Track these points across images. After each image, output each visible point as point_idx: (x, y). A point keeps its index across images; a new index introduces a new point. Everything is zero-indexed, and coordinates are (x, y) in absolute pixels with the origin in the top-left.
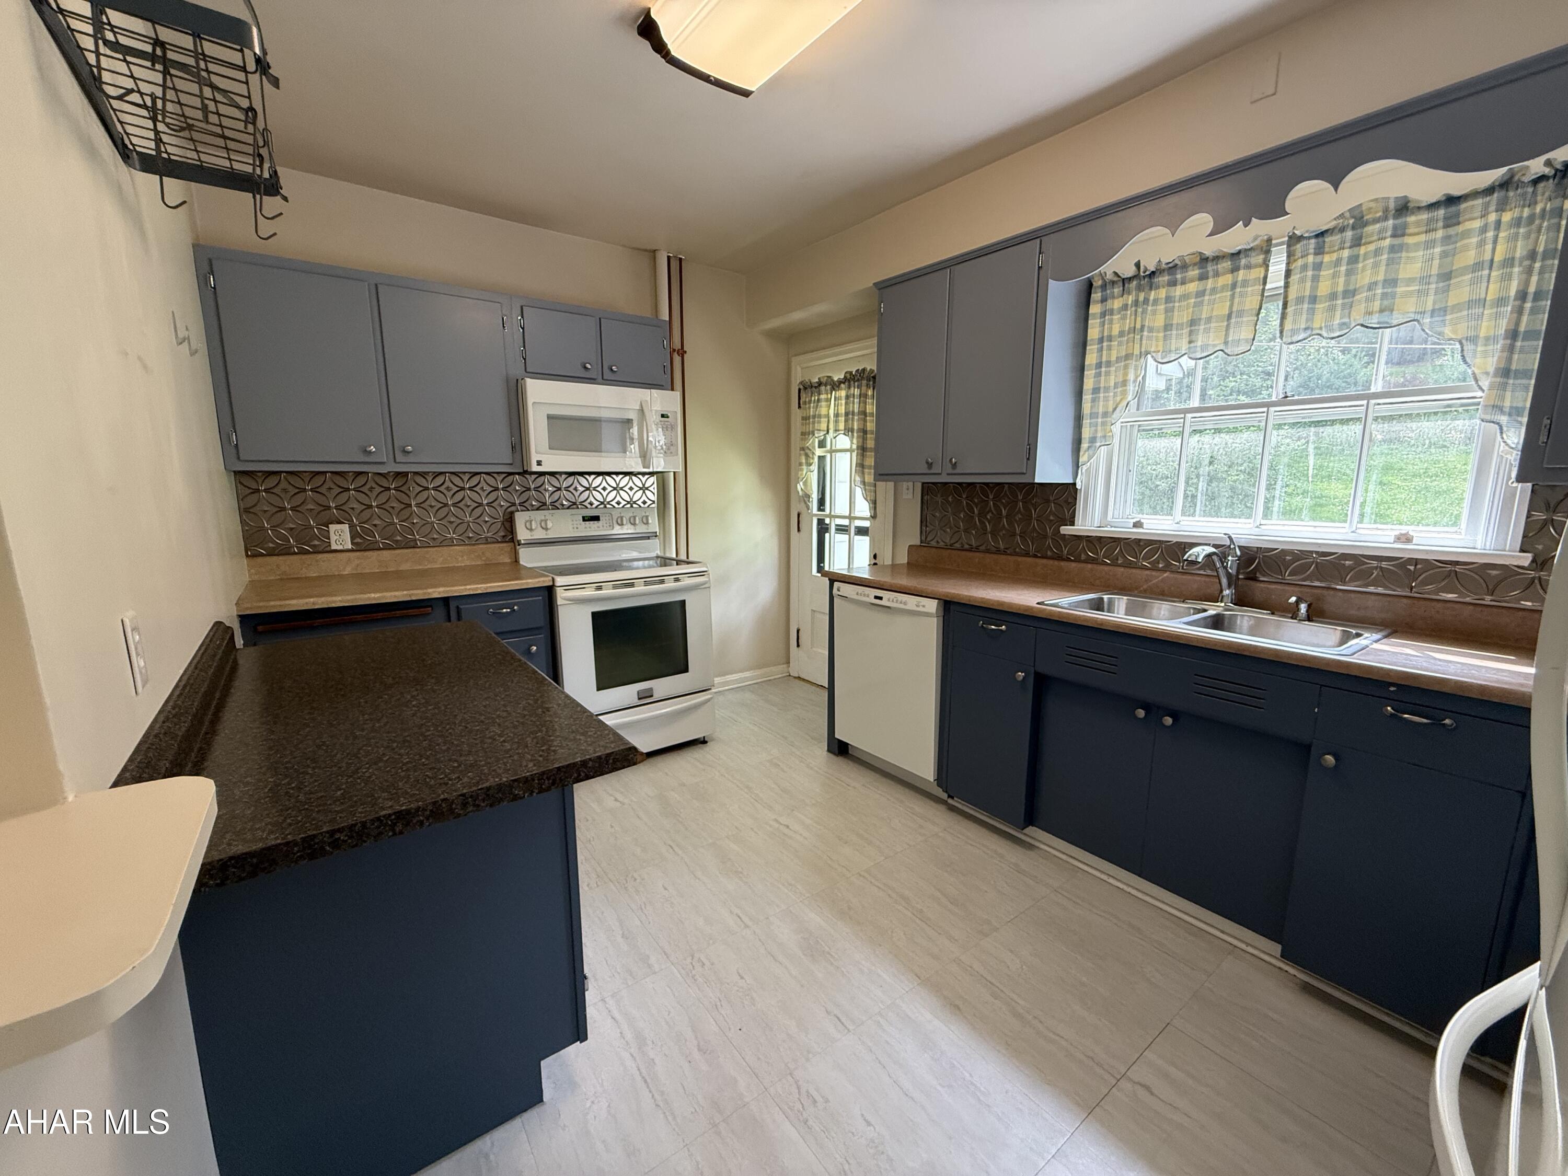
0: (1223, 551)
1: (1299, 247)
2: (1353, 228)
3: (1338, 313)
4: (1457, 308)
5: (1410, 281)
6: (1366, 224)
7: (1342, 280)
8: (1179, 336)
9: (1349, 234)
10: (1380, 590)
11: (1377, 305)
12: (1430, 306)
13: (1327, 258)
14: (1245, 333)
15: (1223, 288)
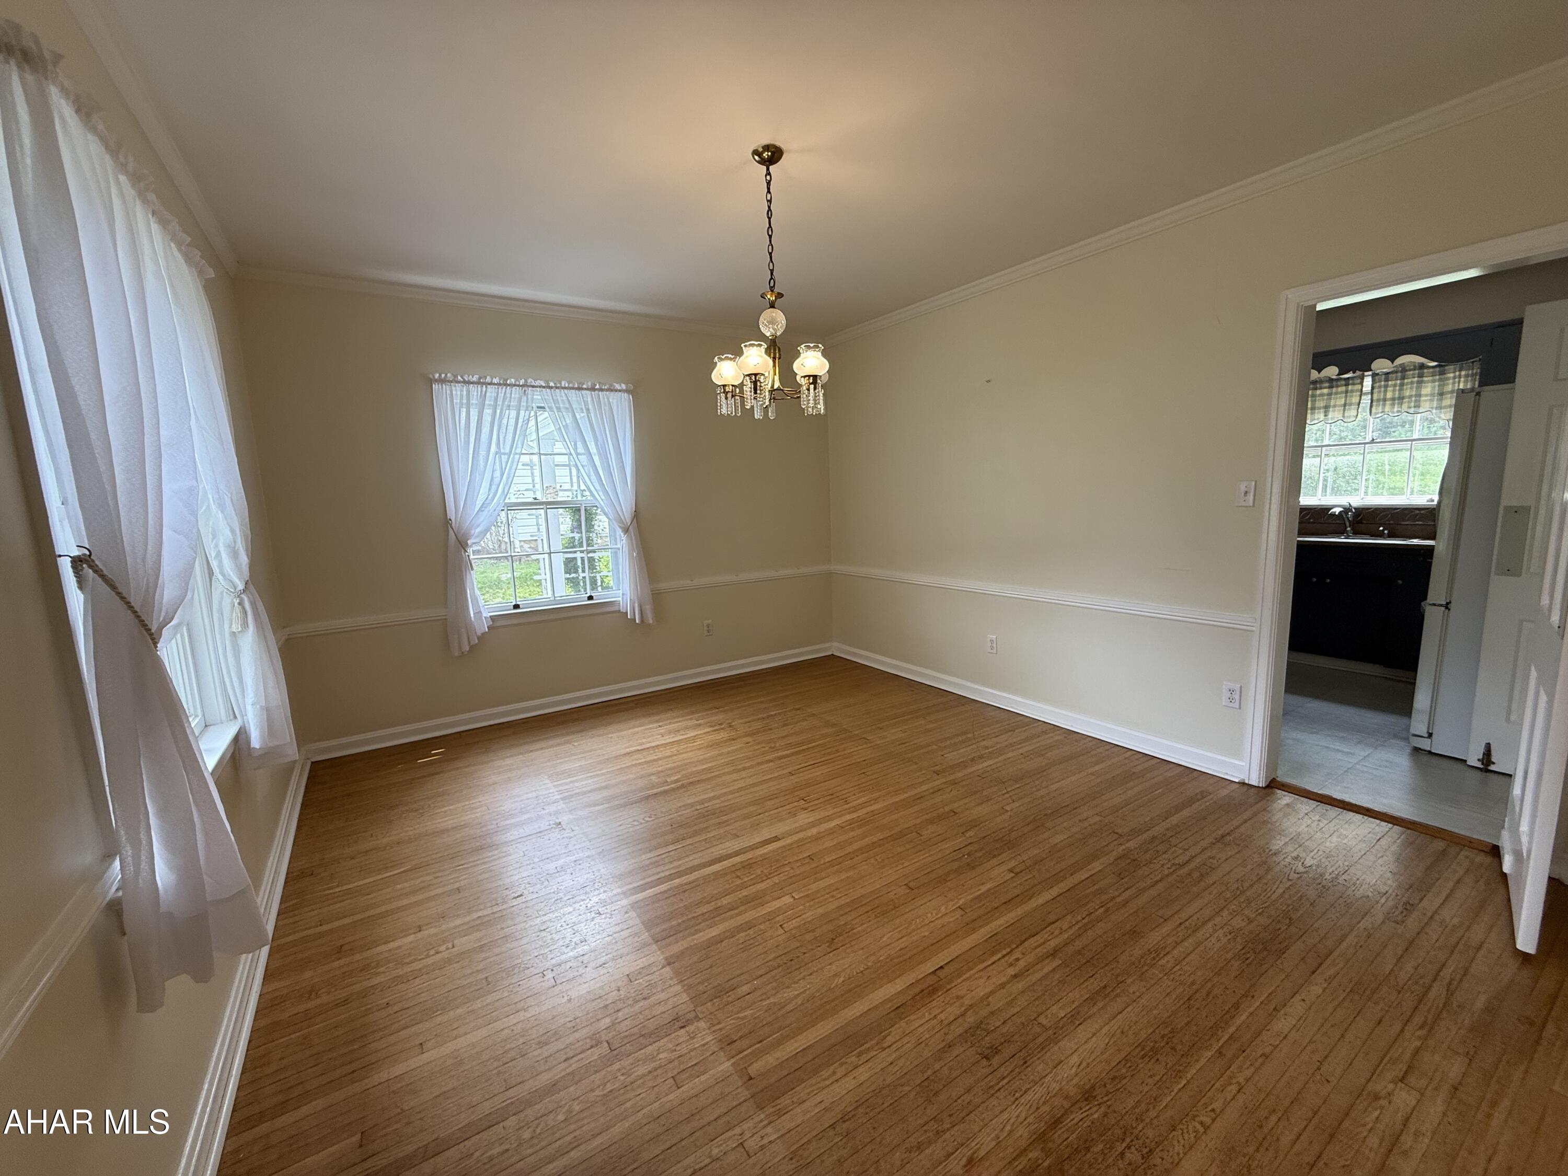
0: (1347, 510)
1: (1377, 378)
2: (1401, 372)
3: (1396, 406)
4: (1445, 407)
5: (1426, 395)
6: (1407, 371)
7: (1397, 393)
8: (1319, 413)
9: (1399, 374)
10: (1421, 523)
11: (1412, 404)
12: (1435, 406)
13: (1390, 383)
14: (1354, 413)
15: (1342, 392)
